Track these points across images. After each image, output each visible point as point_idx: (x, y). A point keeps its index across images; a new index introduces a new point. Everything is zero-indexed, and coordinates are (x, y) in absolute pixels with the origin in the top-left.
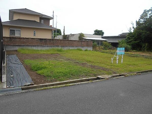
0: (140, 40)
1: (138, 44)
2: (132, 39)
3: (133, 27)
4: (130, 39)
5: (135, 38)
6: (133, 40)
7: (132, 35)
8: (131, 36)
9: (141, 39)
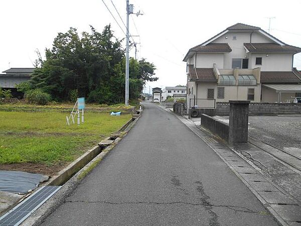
0: (58, 84)
1: (55, 90)
2: (42, 81)
3: (40, 60)
4: (38, 80)
5: (47, 80)
6: (46, 83)
7: (42, 74)
8: (39, 76)
9: (59, 82)
